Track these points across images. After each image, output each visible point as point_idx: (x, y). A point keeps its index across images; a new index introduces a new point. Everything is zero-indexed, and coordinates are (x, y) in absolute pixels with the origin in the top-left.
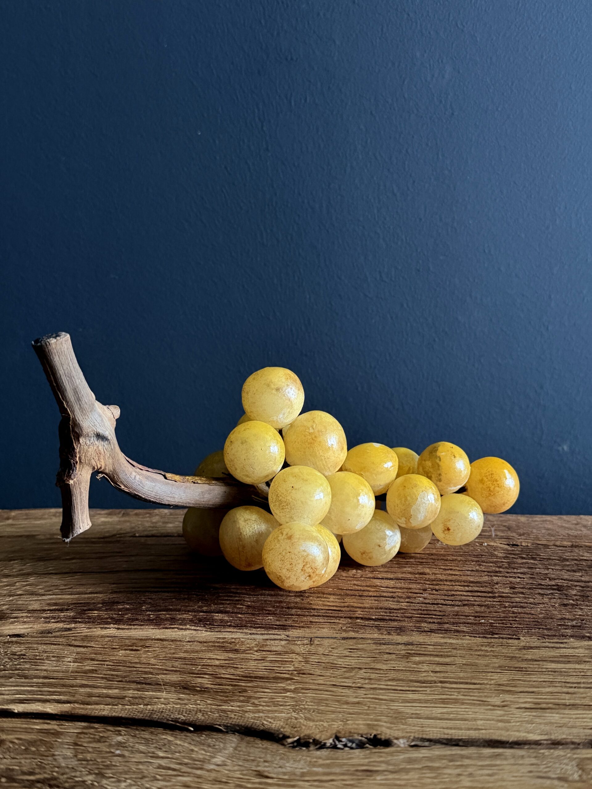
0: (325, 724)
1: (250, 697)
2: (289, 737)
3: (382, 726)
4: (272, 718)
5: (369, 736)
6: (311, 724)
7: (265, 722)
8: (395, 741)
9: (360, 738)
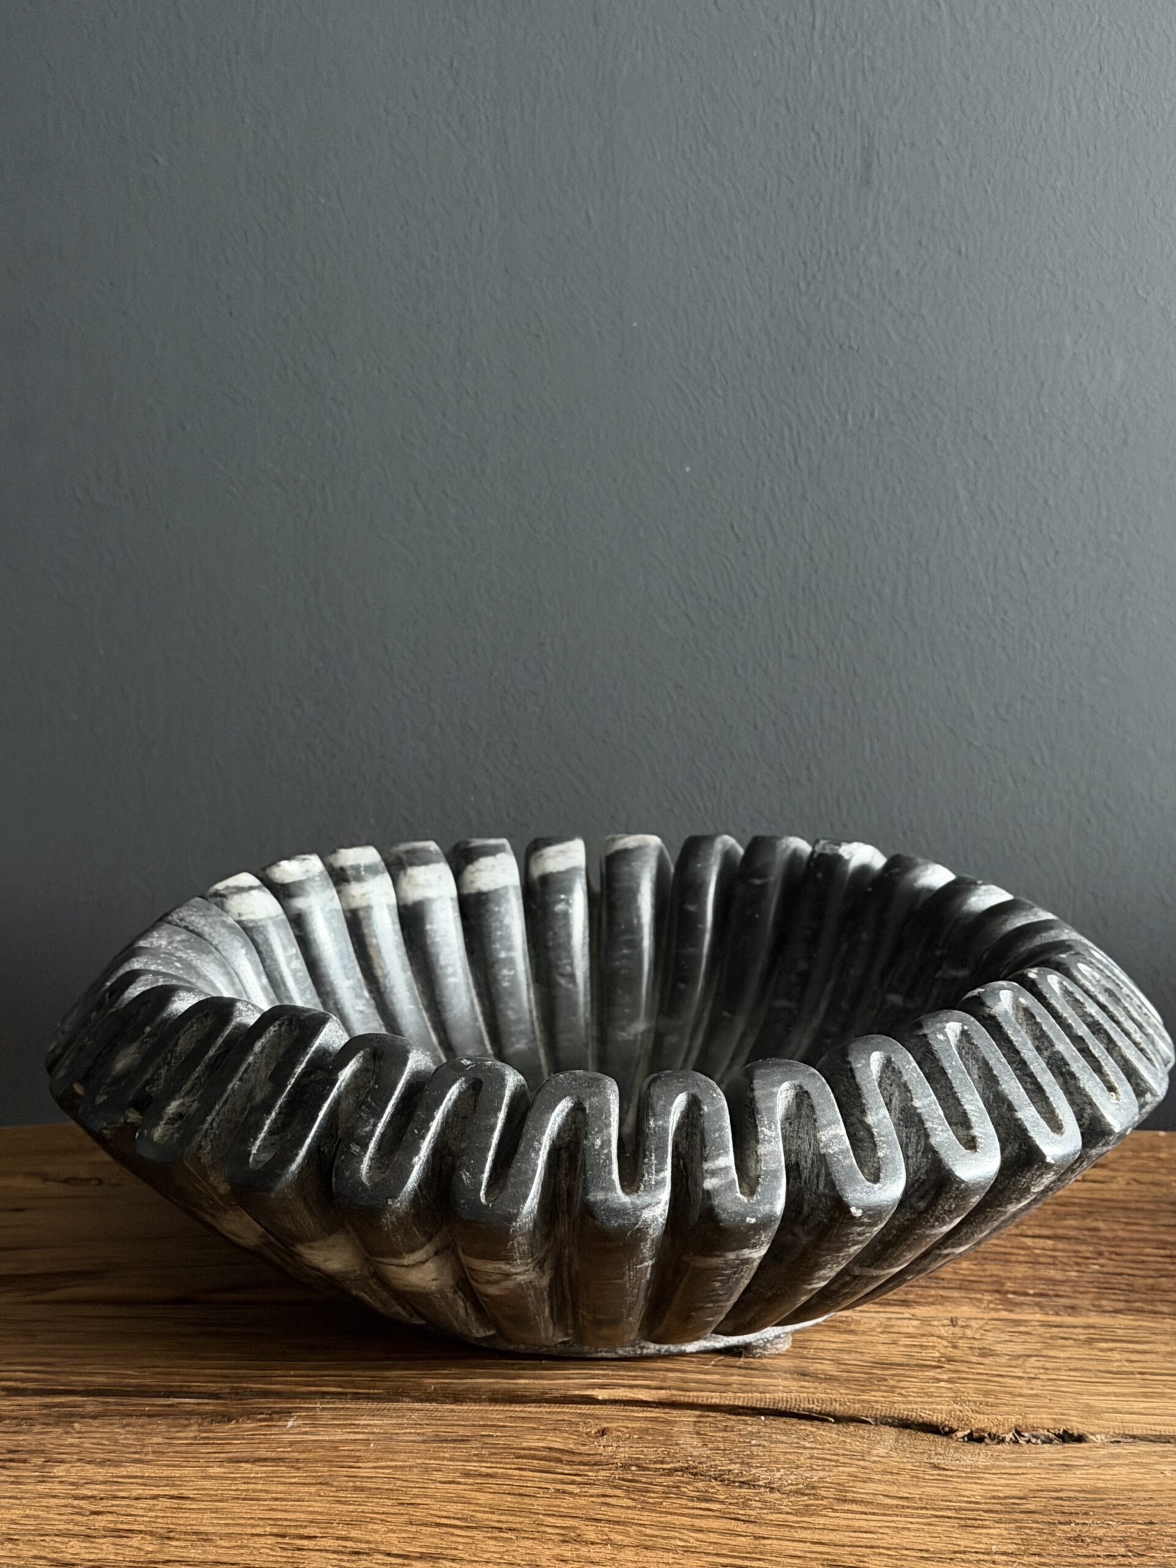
0: (999, 1417)
1: (894, 1387)
2: (957, 1430)
3: (1072, 1421)
4: (930, 1410)
5: (1057, 1432)
6: (982, 1417)
7: (923, 1415)
8: (1091, 1437)
9: (1047, 1433)
